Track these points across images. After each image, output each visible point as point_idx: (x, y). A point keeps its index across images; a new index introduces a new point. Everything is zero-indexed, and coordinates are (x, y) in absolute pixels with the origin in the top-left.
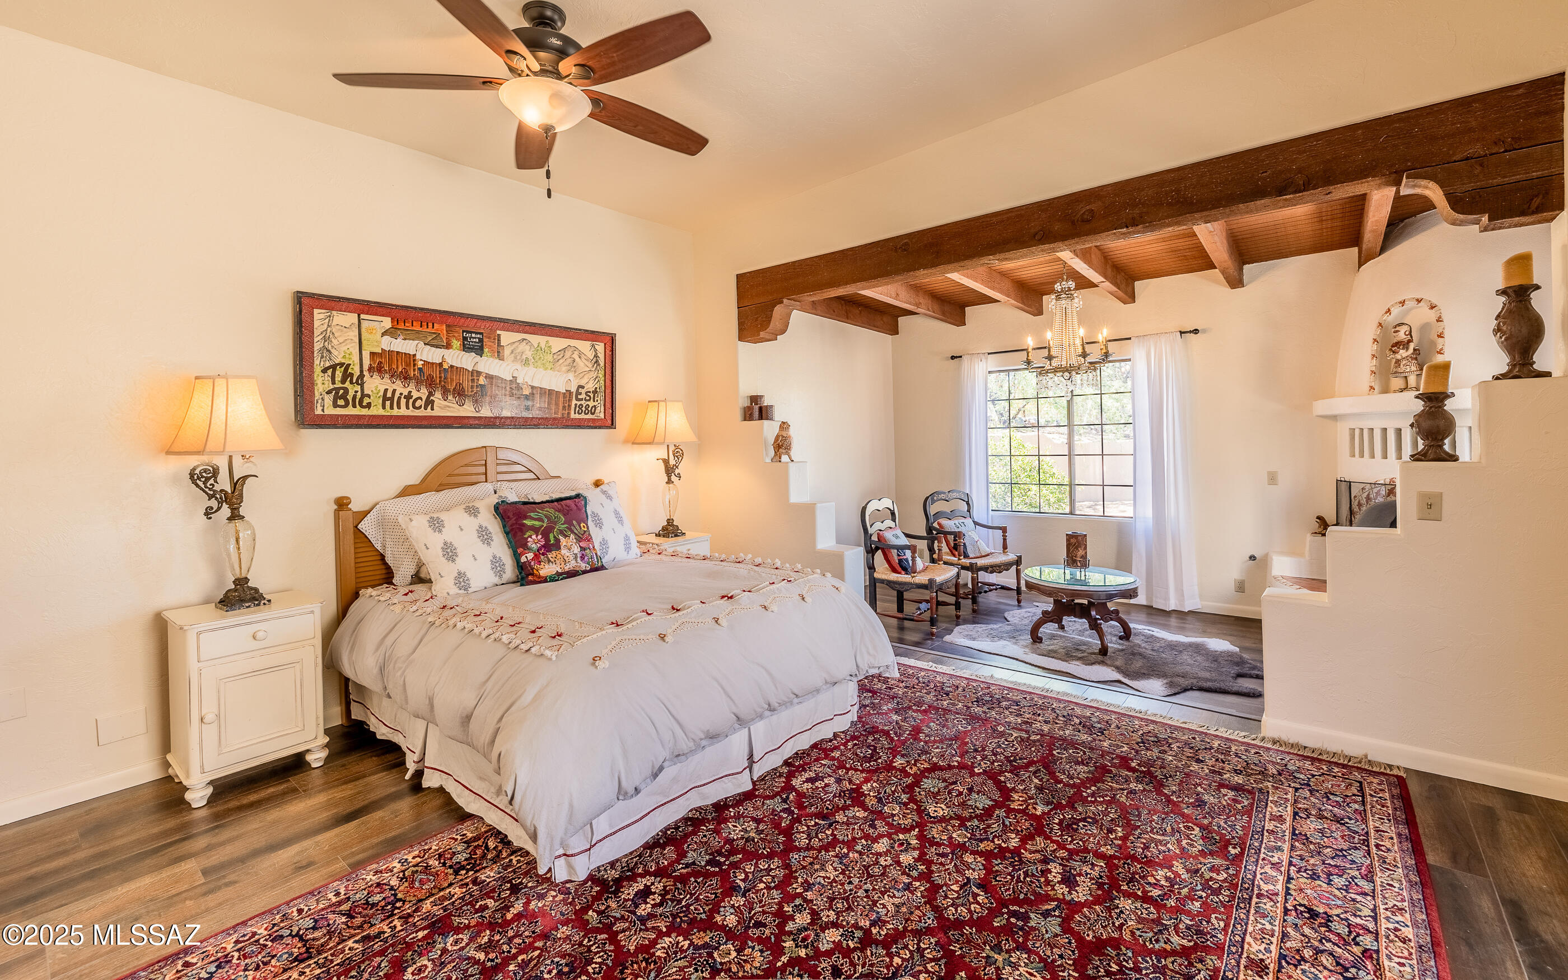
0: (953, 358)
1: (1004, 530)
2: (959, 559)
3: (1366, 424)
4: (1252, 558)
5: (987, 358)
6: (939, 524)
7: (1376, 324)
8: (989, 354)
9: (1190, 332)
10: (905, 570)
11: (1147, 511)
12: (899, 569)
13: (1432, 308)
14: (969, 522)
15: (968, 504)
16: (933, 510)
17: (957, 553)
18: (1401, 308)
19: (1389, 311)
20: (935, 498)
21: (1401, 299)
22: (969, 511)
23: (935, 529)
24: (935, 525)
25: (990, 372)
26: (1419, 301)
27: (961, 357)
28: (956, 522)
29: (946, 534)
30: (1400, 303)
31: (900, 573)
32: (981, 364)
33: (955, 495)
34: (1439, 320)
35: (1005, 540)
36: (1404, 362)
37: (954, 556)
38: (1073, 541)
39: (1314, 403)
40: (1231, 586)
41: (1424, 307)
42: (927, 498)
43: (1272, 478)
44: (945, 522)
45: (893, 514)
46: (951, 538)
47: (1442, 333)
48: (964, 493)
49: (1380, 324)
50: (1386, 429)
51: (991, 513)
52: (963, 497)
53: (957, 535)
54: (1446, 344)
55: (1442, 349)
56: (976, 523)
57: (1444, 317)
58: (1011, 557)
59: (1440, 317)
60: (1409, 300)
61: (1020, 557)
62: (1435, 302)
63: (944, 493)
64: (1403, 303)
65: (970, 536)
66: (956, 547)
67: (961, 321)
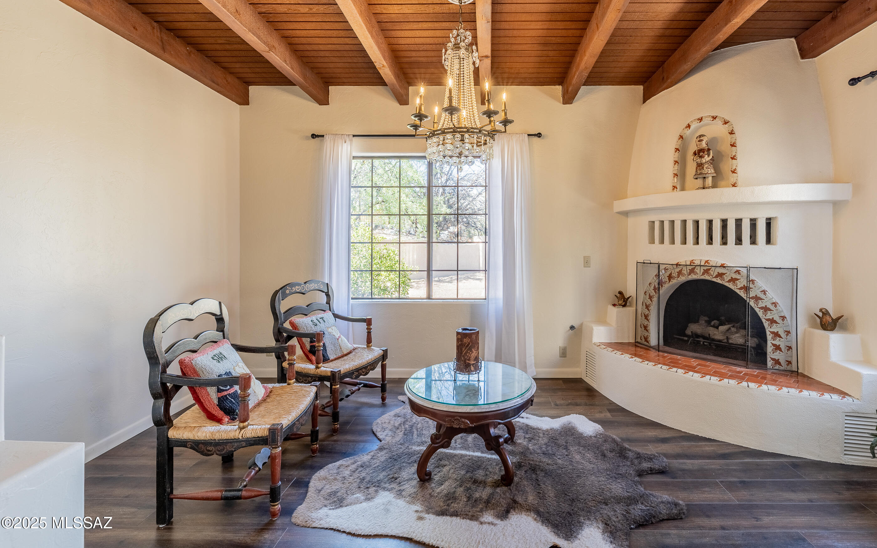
0: (314, 136)
1: (368, 322)
2: (317, 368)
3: (667, 217)
4: (572, 328)
5: (351, 141)
6: (292, 324)
7: (677, 136)
8: (354, 136)
9: (535, 135)
10: (231, 413)
11: (498, 293)
12: (219, 413)
13: (726, 123)
14: (328, 316)
15: (328, 295)
16: (284, 306)
17: (314, 358)
18: (699, 124)
19: (689, 126)
20: (288, 292)
21: (699, 116)
22: (328, 303)
23: (286, 330)
24: (287, 325)
25: (354, 158)
26: (714, 118)
27: (323, 136)
28: (314, 318)
29: (300, 336)
30: (699, 119)
31: (219, 421)
32: (345, 145)
33: (312, 286)
34: (732, 133)
35: (369, 333)
36: (706, 166)
37: (311, 361)
38: (466, 340)
39: (614, 202)
40: (556, 352)
41: (718, 122)
42: (276, 293)
43: (587, 262)
44: (299, 320)
45: (220, 320)
46: (307, 341)
47: (735, 143)
48: (323, 283)
49: (681, 137)
50: (686, 221)
51: (352, 301)
52: (322, 288)
53: (315, 337)
54: (738, 152)
55: (735, 156)
56: (336, 316)
57: (735, 130)
58: (377, 352)
59: (732, 130)
60: (706, 117)
61: (385, 352)
62: (727, 118)
63: (299, 285)
64: (701, 120)
65: (329, 333)
66: (313, 351)
67: (323, 100)
